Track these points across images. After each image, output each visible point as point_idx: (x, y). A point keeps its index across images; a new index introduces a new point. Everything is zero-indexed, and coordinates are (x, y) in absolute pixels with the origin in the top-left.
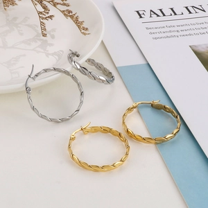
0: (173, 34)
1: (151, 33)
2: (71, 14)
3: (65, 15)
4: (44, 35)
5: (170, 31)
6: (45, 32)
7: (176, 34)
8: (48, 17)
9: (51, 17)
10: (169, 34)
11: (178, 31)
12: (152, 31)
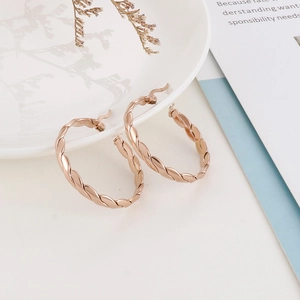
0: (265, 14)
1: (225, 13)
2: (130, 10)
3: (120, 10)
4: (79, 44)
5: (260, 10)
6: (80, 37)
7: (270, 14)
8: (91, 10)
9: (96, 11)
10: (258, 15)
11: (273, 9)
12: (229, 8)
